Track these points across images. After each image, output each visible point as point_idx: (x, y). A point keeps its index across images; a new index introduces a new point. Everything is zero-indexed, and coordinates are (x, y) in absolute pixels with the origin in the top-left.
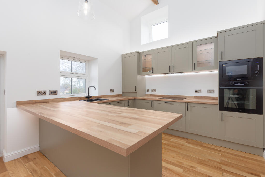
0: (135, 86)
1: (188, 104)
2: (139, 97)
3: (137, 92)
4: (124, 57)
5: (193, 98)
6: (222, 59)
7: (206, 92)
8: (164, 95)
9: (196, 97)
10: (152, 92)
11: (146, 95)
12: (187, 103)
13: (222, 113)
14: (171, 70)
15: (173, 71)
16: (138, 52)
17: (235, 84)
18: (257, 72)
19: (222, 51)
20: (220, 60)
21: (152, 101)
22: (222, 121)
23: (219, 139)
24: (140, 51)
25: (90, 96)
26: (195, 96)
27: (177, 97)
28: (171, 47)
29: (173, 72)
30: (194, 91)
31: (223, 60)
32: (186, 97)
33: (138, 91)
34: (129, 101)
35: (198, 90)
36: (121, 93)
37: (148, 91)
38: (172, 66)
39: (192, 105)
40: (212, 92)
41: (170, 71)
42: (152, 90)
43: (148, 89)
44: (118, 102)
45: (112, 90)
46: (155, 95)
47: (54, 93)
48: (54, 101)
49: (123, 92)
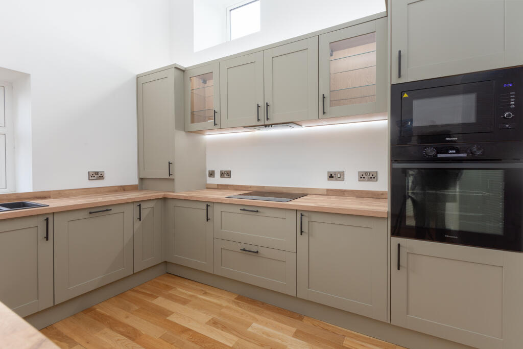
0: (169, 163)
1: (302, 215)
2: (180, 193)
3: (173, 179)
4: (142, 83)
5: (324, 193)
6: (400, 76)
7: (357, 177)
8: (251, 187)
9: (330, 193)
10: (221, 177)
11: (206, 184)
12: (301, 213)
13: (399, 245)
14: (262, 117)
15: (268, 119)
16: (176, 68)
17: (440, 156)
18: (510, 115)
19: (400, 52)
20: (396, 81)
21: (209, 205)
22: (399, 269)
23: (389, 322)
24: (184, 65)
26: (328, 190)
27: (284, 191)
28: (263, 50)
29: (267, 123)
30: (326, 176)
31: (403, 80)
32: (306, 192)
33: (177, 176)
34: (140, 205)
35: (335, 172)
36: (135, 181)
37: (212, 174)
38: (265, 104)
39: (315, 218)
40: (373, 177)
41: (258, 120)
42: (221, 171)
43: (211, 170)
44: (90, 213)
45: (97, 173)
46: (228, 185)
49: (141, 180)
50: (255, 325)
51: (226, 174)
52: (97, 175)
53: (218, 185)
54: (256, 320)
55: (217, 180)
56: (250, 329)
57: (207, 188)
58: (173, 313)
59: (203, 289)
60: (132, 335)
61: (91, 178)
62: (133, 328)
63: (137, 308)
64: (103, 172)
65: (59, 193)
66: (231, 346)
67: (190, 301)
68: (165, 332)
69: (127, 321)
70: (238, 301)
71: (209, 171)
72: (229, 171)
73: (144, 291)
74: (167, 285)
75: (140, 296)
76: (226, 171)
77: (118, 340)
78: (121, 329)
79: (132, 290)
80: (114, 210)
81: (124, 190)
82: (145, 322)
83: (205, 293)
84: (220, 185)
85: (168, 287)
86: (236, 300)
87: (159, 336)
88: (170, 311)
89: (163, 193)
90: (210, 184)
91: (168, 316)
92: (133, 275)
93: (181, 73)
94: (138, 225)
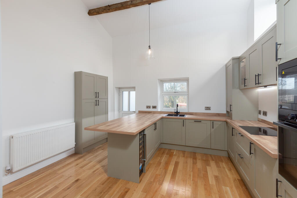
4: (227, 68)
16: (233, 59)
21: (233, 128)
37: (260, 113)
41: (256, 84)
43: (260, 110)
44: (195, 121)
45: (208, 107)
46: (265, 121)
47: (154, 107)
48: (154, 113)
49: (227, 112)
50: (228, 188)
51: (265, 114)
52: (208, 108)
53: (262, 120)
54: (231, 188)
55: (262, 117)
56: (223, 187)
57: (258, 121)
60: (194, 163)
61: (206, 109)
62: (197, 162)
63: (204, 159)
64: (210, 107)
66: (210, 183)
67: (220, 168)
68: (201, 168)
69: (198, 160)
70: (237, 181)
71: (263, 111)
72: (266, 112)
73: (213, 157)
77: (191, 162)
79: (211, 155)
83: (230, 170)
85: (222, 161)
86: (237, 180)
87: (199, 168)
88: (210, 165)
89: (226, 119)
90: (259, 119)
91: (207, 166)
92: (211, 149)
93: (238, 60)
94: (212, 130)
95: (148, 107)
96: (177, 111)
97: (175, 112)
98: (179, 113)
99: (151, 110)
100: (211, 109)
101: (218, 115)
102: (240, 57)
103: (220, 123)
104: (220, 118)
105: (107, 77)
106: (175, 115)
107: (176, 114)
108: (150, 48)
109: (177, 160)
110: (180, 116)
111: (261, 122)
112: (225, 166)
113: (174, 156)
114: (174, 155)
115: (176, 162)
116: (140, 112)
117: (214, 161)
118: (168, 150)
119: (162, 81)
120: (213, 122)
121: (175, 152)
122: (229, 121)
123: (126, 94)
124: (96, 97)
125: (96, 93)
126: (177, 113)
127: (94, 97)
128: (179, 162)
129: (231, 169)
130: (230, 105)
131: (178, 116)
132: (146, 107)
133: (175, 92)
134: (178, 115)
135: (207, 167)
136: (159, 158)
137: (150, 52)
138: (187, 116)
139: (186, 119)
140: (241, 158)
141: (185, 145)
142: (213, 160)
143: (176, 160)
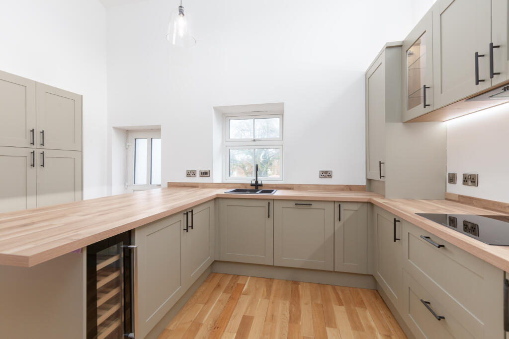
3: (384, 182)
4: (368, 79)
10: (464, 184)
11: (446, 193)
15: (494, 75)
21: (397, 219)
25: (259, 182)
29: (495, 82)
37: (452, 179)
41: (478, 82)
42: (464, 175)
43: (452, 172)
44: (297, 204)
45: (326, 172)
46: (473, 198)
47: (205, 174)
48: (204, 186)
49: (369, 181)
51: (471, 180)
52: (326, 174)
53: (459, 196)
55: (459, 189)
57: (447, 199)
58: (336, 328)
59: (392, 329)
60: (294, 318)
61: (321, 176)
62: (300, 314)
63: (319, 302)
64: (332, 172)
65: (299, 187)
67: (363, 330)
68: (312, 337)
69: (303, 306)
72: (475, 175)
73: (340, 293)
74: (362, 301)
75: (332, 295)
76: (471, 175)
77: (284, 315)
78: (294, 309)
79: (334, 287)
80: (315, 205)
81: (351, 190)
82: (311, 317)
84: (463, 196)
85: (361, 304)
87: (305, 336)
88: (335, 324)
89: (370, 197)
90: (450, 194)
91: (329, 327)
92: (334, 272)
93: (398, 50)
94: (338, 225)
95: (191, 173)
96: (257, 182)
97: (252, 185)
98: (261, 185)
99: (198, 179)
100: (334, 175)
101: (350, 188)
102: (403, 42)
103: (355, 207)
104: (355, 195)
105: (82, 96)
106: (251, 191)
107: (254, 188)
108: (181, 12)
109: (248, 312)
110: (264, 192)
111: (459, 202)
112: (373, 324)
113: (242, 296)
114: (244, 294)
115: (243, 316)
116: (171, 185)
117: (343, 307)
118: (230, 277)
119: (225, 115)
120: (340, 205)
121: (247, 282)
122: (378, 200)
123: (142, 144)
124: (33, 144)
125: (33, 131)
126: (257, 186)
127: (26, 142)
128: (253, 317)
129: (389, 331)
130: (380, 163)
131: (258, 192)
132: (185, 174)
133: (254, 140)
134: (259, 190)
135: (327, 328)
136: (201, 306)
137: (181, 23)
138: (278, 193)
139: (275, 200)
140: (439, 320)
141: (272, 264)
142: (341, 304)
143: (246, 311)
